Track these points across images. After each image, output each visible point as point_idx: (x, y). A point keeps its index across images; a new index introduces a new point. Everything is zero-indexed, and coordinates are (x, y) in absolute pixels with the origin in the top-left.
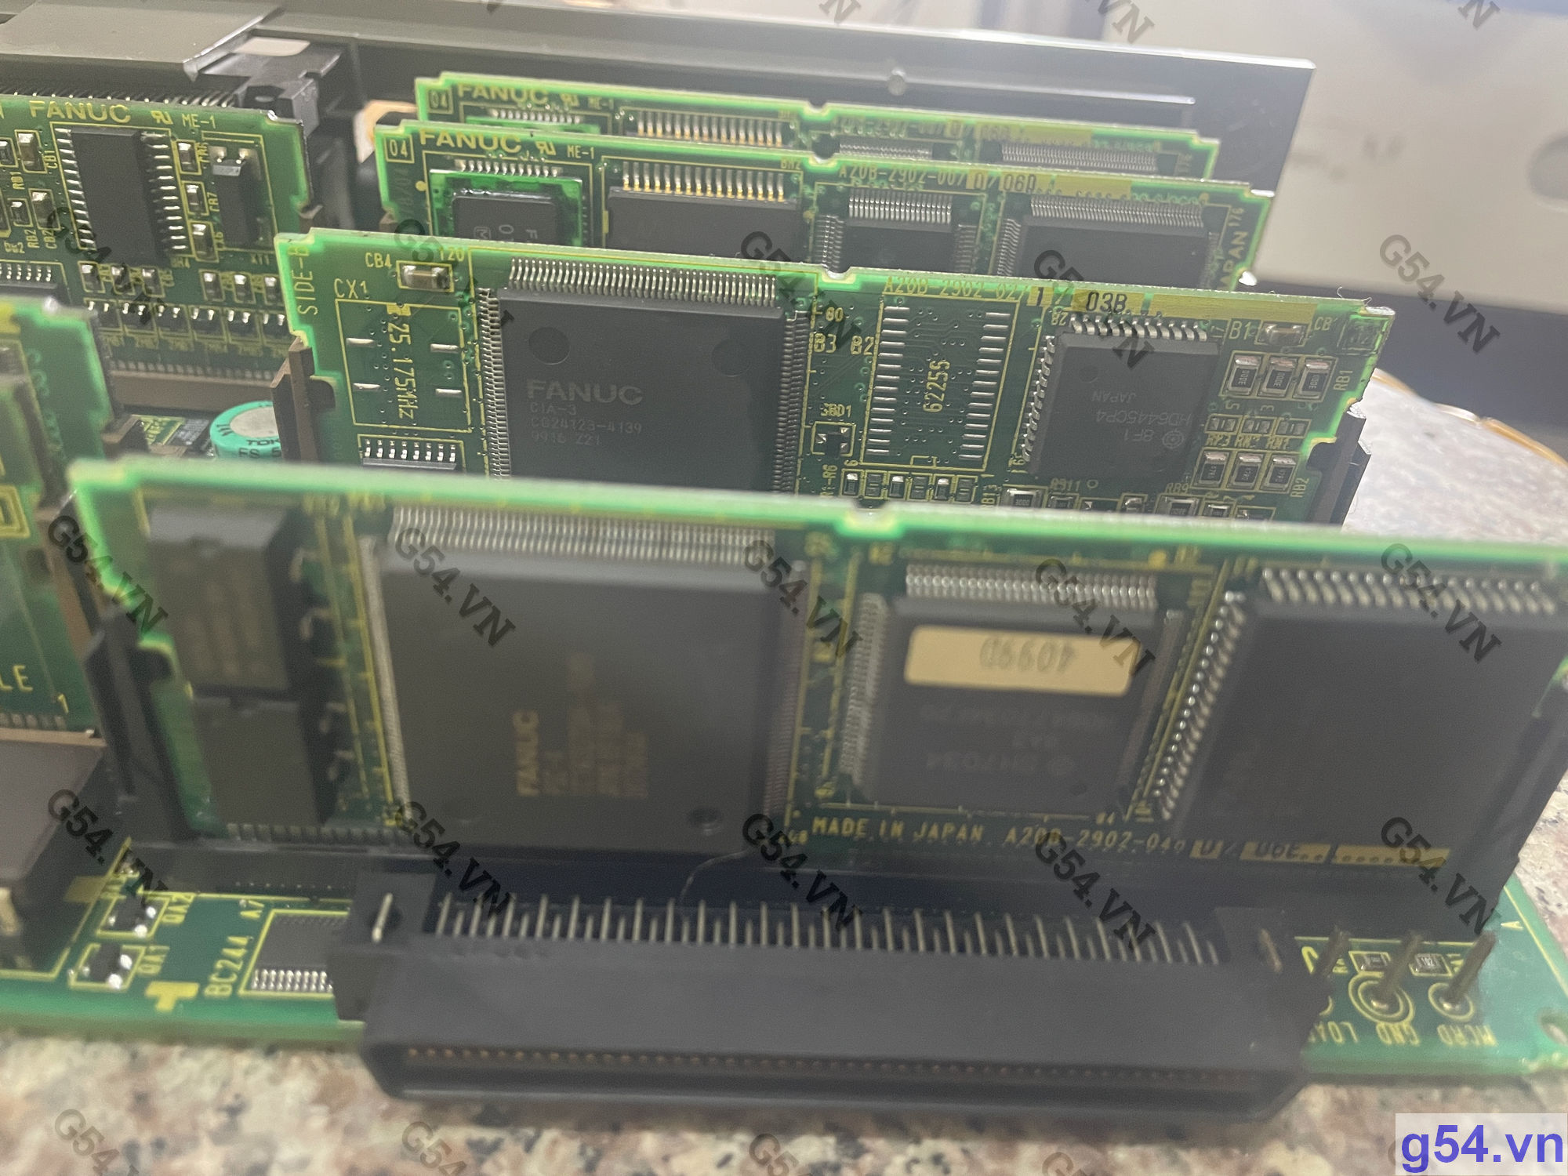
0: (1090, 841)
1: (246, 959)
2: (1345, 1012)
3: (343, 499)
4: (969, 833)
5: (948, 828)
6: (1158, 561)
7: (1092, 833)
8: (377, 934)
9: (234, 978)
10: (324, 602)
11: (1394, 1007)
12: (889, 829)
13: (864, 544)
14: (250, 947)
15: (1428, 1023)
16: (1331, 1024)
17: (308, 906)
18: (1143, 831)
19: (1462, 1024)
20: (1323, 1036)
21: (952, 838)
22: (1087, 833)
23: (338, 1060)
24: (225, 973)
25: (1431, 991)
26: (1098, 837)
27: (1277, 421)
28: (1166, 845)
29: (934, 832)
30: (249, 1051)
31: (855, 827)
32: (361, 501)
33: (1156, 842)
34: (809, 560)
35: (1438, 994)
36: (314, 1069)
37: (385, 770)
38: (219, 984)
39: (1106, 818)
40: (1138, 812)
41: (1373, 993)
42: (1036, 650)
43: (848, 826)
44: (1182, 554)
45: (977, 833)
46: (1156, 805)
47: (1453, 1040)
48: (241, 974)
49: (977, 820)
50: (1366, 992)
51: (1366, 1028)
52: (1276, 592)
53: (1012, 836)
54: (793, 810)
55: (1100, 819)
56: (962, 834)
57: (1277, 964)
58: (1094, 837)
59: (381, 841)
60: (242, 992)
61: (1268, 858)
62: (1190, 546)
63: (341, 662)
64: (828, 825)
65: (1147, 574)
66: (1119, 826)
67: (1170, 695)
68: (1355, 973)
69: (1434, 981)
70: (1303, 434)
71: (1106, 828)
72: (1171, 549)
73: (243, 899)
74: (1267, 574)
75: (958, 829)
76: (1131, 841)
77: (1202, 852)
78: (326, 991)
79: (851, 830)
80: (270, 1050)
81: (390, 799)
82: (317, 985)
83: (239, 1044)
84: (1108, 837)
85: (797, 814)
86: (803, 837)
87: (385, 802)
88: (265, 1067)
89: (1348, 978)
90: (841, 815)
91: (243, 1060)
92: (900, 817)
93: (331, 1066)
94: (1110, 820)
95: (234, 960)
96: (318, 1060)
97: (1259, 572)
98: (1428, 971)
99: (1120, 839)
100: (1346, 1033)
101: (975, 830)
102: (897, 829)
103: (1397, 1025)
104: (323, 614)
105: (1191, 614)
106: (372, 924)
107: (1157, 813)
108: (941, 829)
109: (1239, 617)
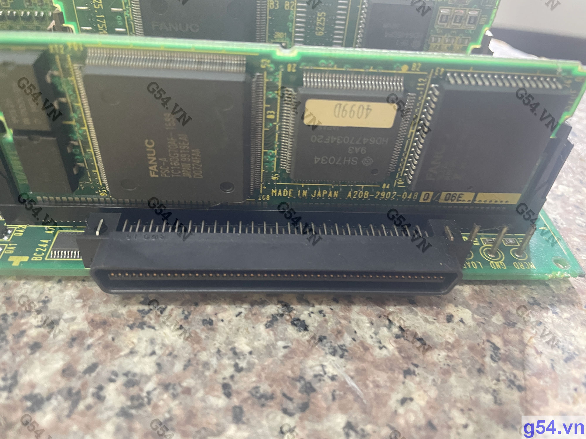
0: (380, 196)
1: (48, 248)
2: (478, 258)
3: (66, 46)
4: (333, 193)
5: (325, 192)
6: (404, 69)
7: (381, 192)
8: (97, 233)
9: (43, 254)
10: (63, 95)
11: (497, 255)
12: (301, 193)
13: (285, 63)
14: (50, 244)
15: (509, 261)
16: (472, 262)
17: (72, 229)
18: (400, 191)
19: (523, 262)
20: (469, 266)
21: (326, 196)
22: (378, 192)
23: (86, 284)
24: (40, 252)
25: (511, 251)
26: (383, 194)
27: (458, 38)
28: (410, 197)
29: (319, 194)
30: (50, 282)
31: (288, 192)
32: (72, 48)
33: (406, 196)
34: (262, 71)
35: (514, 252)
36: (77, 287)
37: (97, 171)
38: (37, 256)
39: (386, 186)
40: (398, 183)
41: (489, 251)
42: (355, 109)
43: (286, 193)
44: (414, 65)
45: (336, 194)
46: (405, 179)
47: (519, 267)
48: (46, 253)
49: (336, 189)
50: (486, 251)
51: (486, 263)
52: (452, 81)
53: (350, 195)
54: (263, 186)
55: (384, 186)
56: (330, 195)
57: (452, 238)
58: (382, 194)
59: (99, 202)
60: (46, 259)
61: (450, 202)
62: (417, 62)
63: (73, 123)
64: (278, 192)
65: (401, 75)
66: (391, 189)
67: (411, 131)
68: (483, 245)
69: (512, 247)
70: (468, 44)
71: (386, 190)
72: (410, 64)
73: (46, 227)
74: (448, 75)
75: (328, 193)
76: (396, 196)
77: (424, 200)
78: (79, 258)
79: (287, 194)
80: (60, 281)
81: (101, 184)
82: (75, 256)
83: (47, 279)
84: (387, 194)
85: (265, 187)
86: (268, 197)
87: (99, 185)
88: (58, 287)
89: (479, 247)
90: (282, 188)
91: (49, 285)
92: (305, 188)
93: (84, 286)
94: (388, 187)
95: (43, 248)
96: (78, 284)
97: (445, 73)
98: (510, 244)
99: (392, 195)
100: (478, 265)
101: (335, 192)
102: (305, 193)
103: (498, 262)
104: (63, 100)
105: (418, 94)
106: (96, 229)
107: (406, 182)
108: (322, 193)
109: (437, 93)
